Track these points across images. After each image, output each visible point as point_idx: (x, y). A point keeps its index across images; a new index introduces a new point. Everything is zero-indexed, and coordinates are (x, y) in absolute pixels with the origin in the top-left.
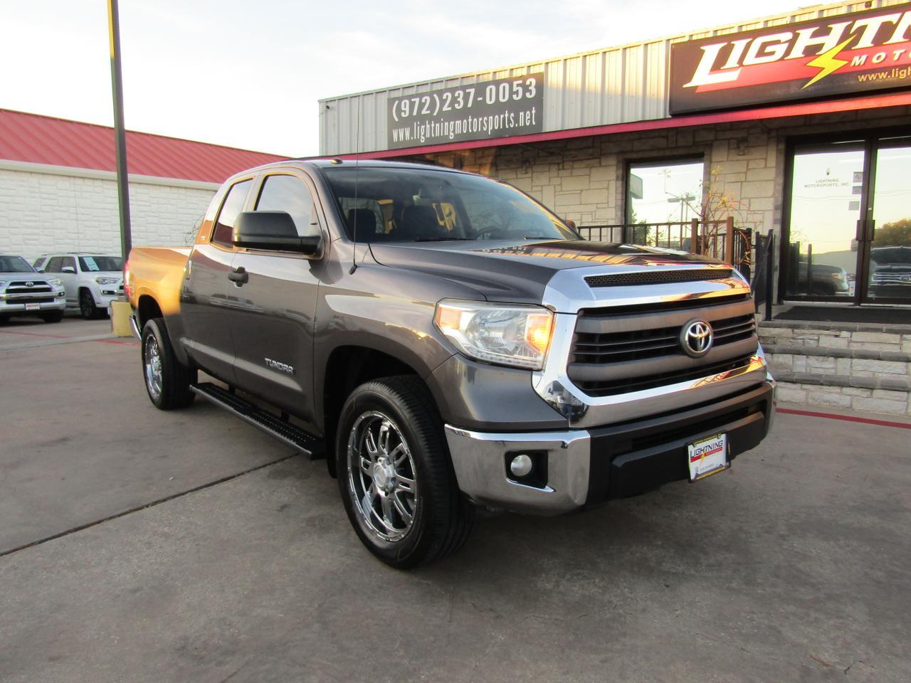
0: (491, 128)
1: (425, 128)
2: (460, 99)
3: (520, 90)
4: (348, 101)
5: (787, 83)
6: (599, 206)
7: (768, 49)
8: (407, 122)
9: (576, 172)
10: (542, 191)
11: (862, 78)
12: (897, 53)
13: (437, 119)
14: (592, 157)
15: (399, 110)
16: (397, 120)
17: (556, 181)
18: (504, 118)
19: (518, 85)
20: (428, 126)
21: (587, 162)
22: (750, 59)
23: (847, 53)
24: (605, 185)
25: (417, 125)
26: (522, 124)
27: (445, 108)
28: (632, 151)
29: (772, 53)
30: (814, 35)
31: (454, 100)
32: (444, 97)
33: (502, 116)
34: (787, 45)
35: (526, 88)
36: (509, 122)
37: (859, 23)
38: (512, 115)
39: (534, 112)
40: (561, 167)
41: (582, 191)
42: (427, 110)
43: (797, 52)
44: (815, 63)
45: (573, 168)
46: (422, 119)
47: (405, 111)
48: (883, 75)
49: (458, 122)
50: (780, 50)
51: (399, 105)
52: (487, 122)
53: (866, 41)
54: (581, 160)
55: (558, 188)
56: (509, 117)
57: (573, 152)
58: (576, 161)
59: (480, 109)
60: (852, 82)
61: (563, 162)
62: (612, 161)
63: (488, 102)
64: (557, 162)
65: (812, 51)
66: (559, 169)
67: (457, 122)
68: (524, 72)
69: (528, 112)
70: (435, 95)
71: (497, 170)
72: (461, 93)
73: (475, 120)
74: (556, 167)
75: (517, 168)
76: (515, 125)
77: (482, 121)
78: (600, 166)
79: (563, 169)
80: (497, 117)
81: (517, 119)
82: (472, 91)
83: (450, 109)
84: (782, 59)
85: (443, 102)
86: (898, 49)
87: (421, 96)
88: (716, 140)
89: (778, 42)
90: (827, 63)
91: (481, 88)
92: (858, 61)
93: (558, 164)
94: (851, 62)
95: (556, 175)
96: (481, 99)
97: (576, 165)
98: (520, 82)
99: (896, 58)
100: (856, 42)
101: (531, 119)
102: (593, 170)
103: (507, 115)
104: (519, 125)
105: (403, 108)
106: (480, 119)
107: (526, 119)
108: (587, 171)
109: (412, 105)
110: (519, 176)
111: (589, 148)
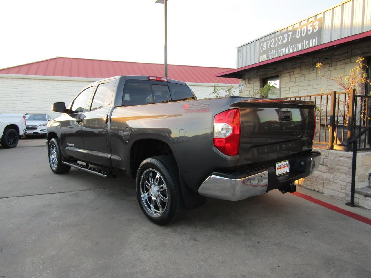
0: (297, 50)
1: (272, 54)
2: (286, 38)
3: (311, 29)
4: (246, 46)
8: (265, 52)
9: (338, 67)
10: (321, 79)
13: (276, 49)
14: (347, 58)
15: (263, 47)
16: (262, 52)
17: (328, 73)
18: (303, 44)
19: (310, 26)
20: (273, 53)
21: (343, 61)
25: (269, 53)
27: (280, 43)
31: (283, 39)
32: (280, 38)
33: (302, 43)
35: (314, 27)
36: (306, 45)
38: (307, 42)
39: (317, 38)
40: (330, 65)
42: (273, 45)
45: (336, 65)
46: (271, 50)
47: (265, 47)
49: (285, 49)
51: (263, 44)
52: (296, 47)
54: (341, 60)
55: (329, 77)
56: (305, 43)
57: (337, 57)
58: (338, 61)
59: (294, 41)
61: (332, 62)
63: (297, 37)
64: (328, 63)
66: (330, 67)
68: (313, 19)
69: (314, 39)
70: (276, 38)
71: (301, 70)
72: (286, 35)
73: (291, 47)
74: (328, 65)
75: (310, 68)
76: (308, 46)
78: (351, 62)
79: (332, 66)
80: (300, 44)
81: (309, 44)
82: (291, 33)
83: (282, 43)
85: (279, 40)
87: (271, 39)
93: (329, 64)
95: (328, 69)
96: (294, 36)
97: (338, 63)
98: (311, 24)
101: (315, 43)
102: (347, 65)
103: (305, 42)
104: (310, 46)
105: (264, 46)
106: (293, 46)
107: (313, 43)
108: (343, 66)
109: (267, 43)
110: (311, 72)
111: (345, 53)
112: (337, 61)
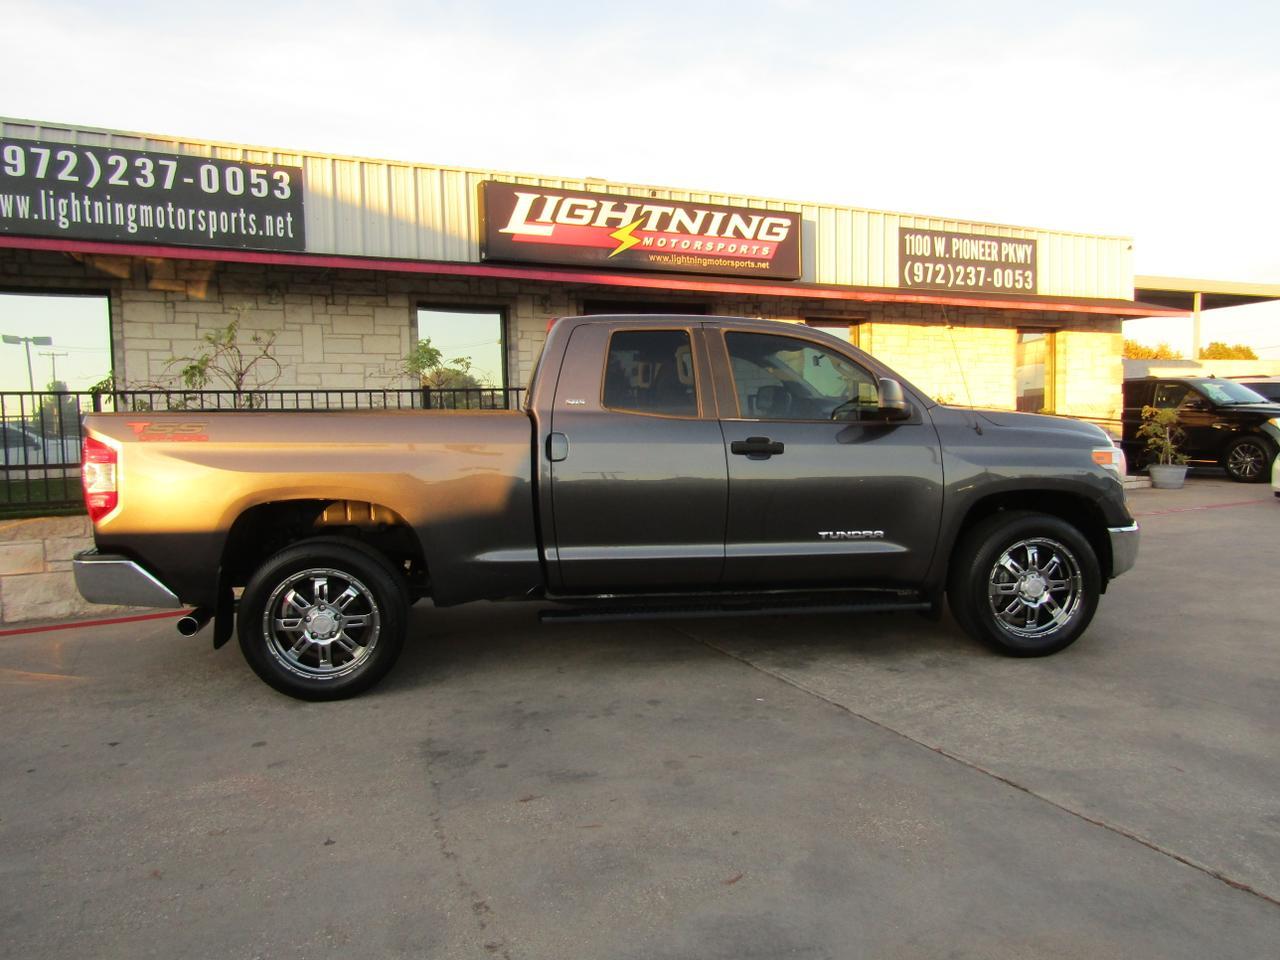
0: (213, 229)
1: (69, 206)
2: (147, 173)
3: (264, 184)
5: (595, 249)
6: (388, 357)
7: (578, 212)
8: (20, 186)
9: (352, 310)
10: (301, 331)
11: (652, 258)
12: (674, 241)
13: (97, 194)
14: (376, 293)
15: (1, 162)
17: (324, 319)
18: (238, 220)
19: (259, 176)
20: (75, 203)
21: (367, 300)
22: (562, 218)
23: (638, 232)
24: (395, 331)
25: (48, 196)
26: (270, 232)
27: (114, 180)
28: (428, 293)
29: (580, 217)
30: (614, 209)
31: (135, 171)
32: (111, 162)
33: (233, 215)
34: (593, 212)
35: (273, 185)
36: (247, 225)
37: (646, 208)
38: (253, 216)
39: (289, 219)
40: (330, 301)
41: (363, 335)
42: (71, 174)
43: (601, 222)
44: (616, 235)
45: (347, 304)
46: (59, 188)
47: (15, 168)
48: (666, 259)
49: (145, 208)
50: (588, 215)
52: (206, 218)
53: (652, 225)
54: (360, 295)
55: (328, 330)
56: (246, 219)
57: (346, 283)
58: (353, 295)
59: (188, 195)
60: (645, 260)
61: (333, 294)
62: (403, 302)
63: (206, 189)
64: (324, 293)
65: (613, 223)
66: (327, 304)
67: (142, 208)
68: (269, 160)
69: (280, 218)
70: (89, 155)
71: (220, 293)
72: (150, 165)
73: (181, 210)
74: (323, 299)
75: (257, 294)
76: (257, 232)
77: (195, 217)
78: (387, 306)
79: (333, 304)
80: (224, 214)
81: (261, 224)
82: (172, 166)
83: (126, 183)
84: (589, 225)
85: (108, 168)
86: (674, 238)
87: (55, 148)
88: (520, 293)
89: (584, 207)
90: (625, 238)
91: (189, 165)
92: (648, 241)
93: (327, 297)
94: (642, 241)
95: (323, 310)
96: (191, 181)
97: (353, 301)
98: (264, 172)
99: (673, 245)
100: (644, 224)
101: (286, 229)
102: (378, 310)
103: (242, 215)
104: (264, 233)
105: (8, 161)
106: (191, 211)
107: (277, 226)
108: (369, 311)
109: (32, 158)
110: (262, 305)
112: (348, 296)
